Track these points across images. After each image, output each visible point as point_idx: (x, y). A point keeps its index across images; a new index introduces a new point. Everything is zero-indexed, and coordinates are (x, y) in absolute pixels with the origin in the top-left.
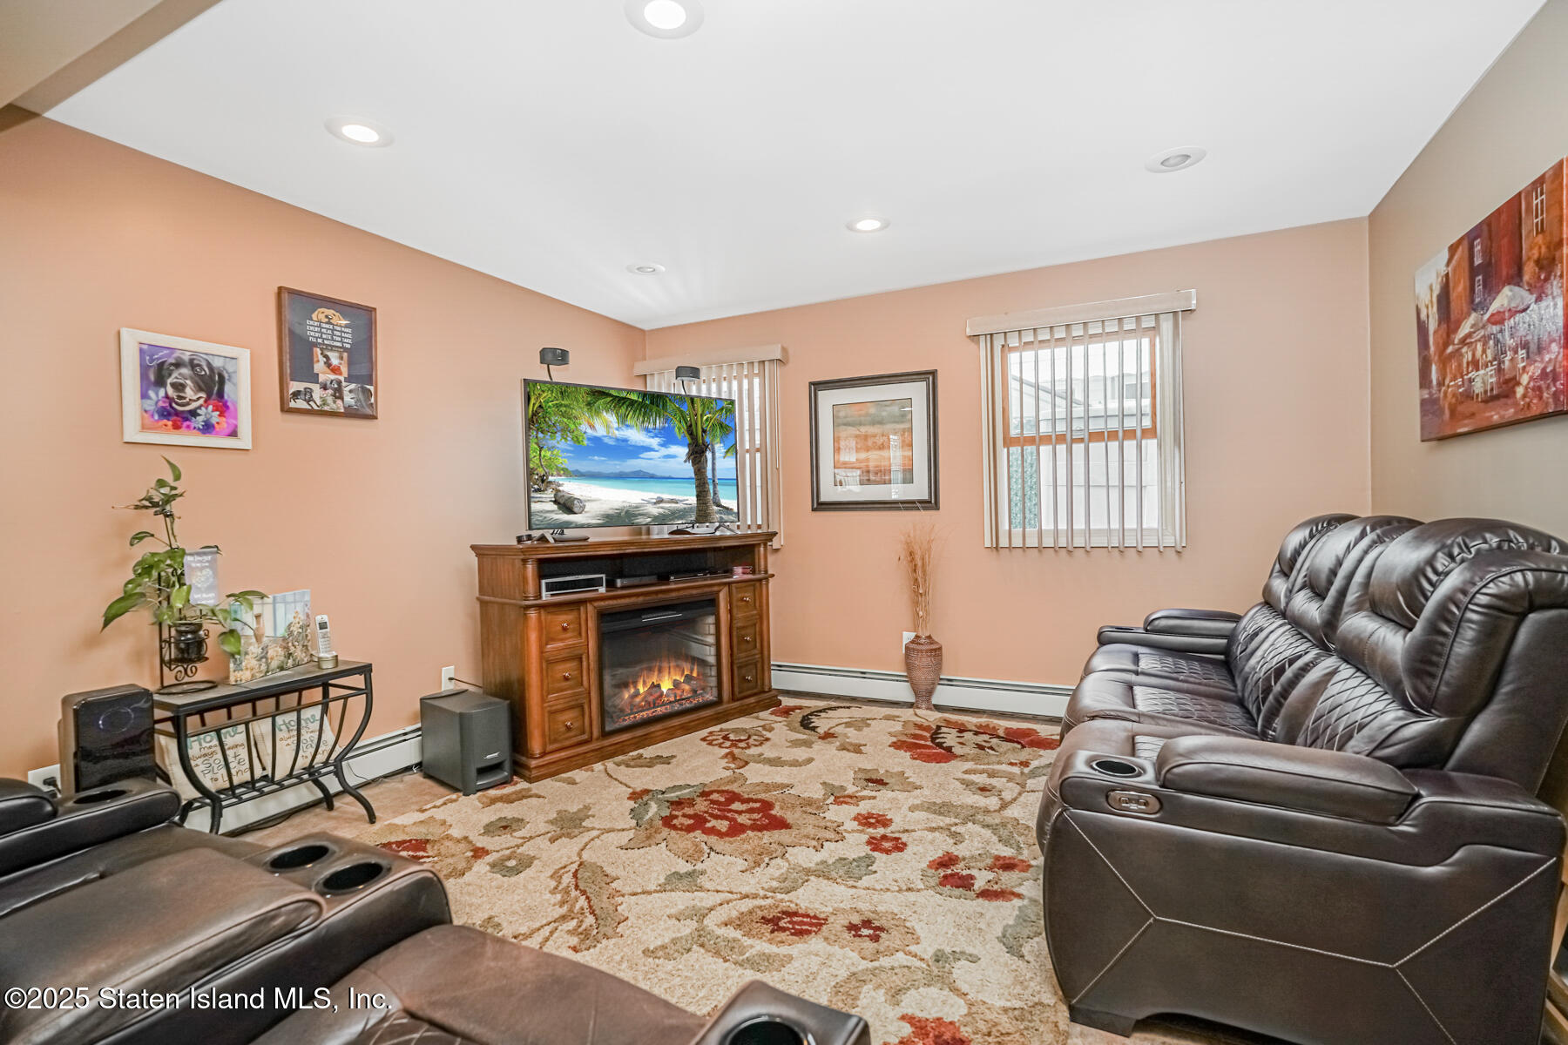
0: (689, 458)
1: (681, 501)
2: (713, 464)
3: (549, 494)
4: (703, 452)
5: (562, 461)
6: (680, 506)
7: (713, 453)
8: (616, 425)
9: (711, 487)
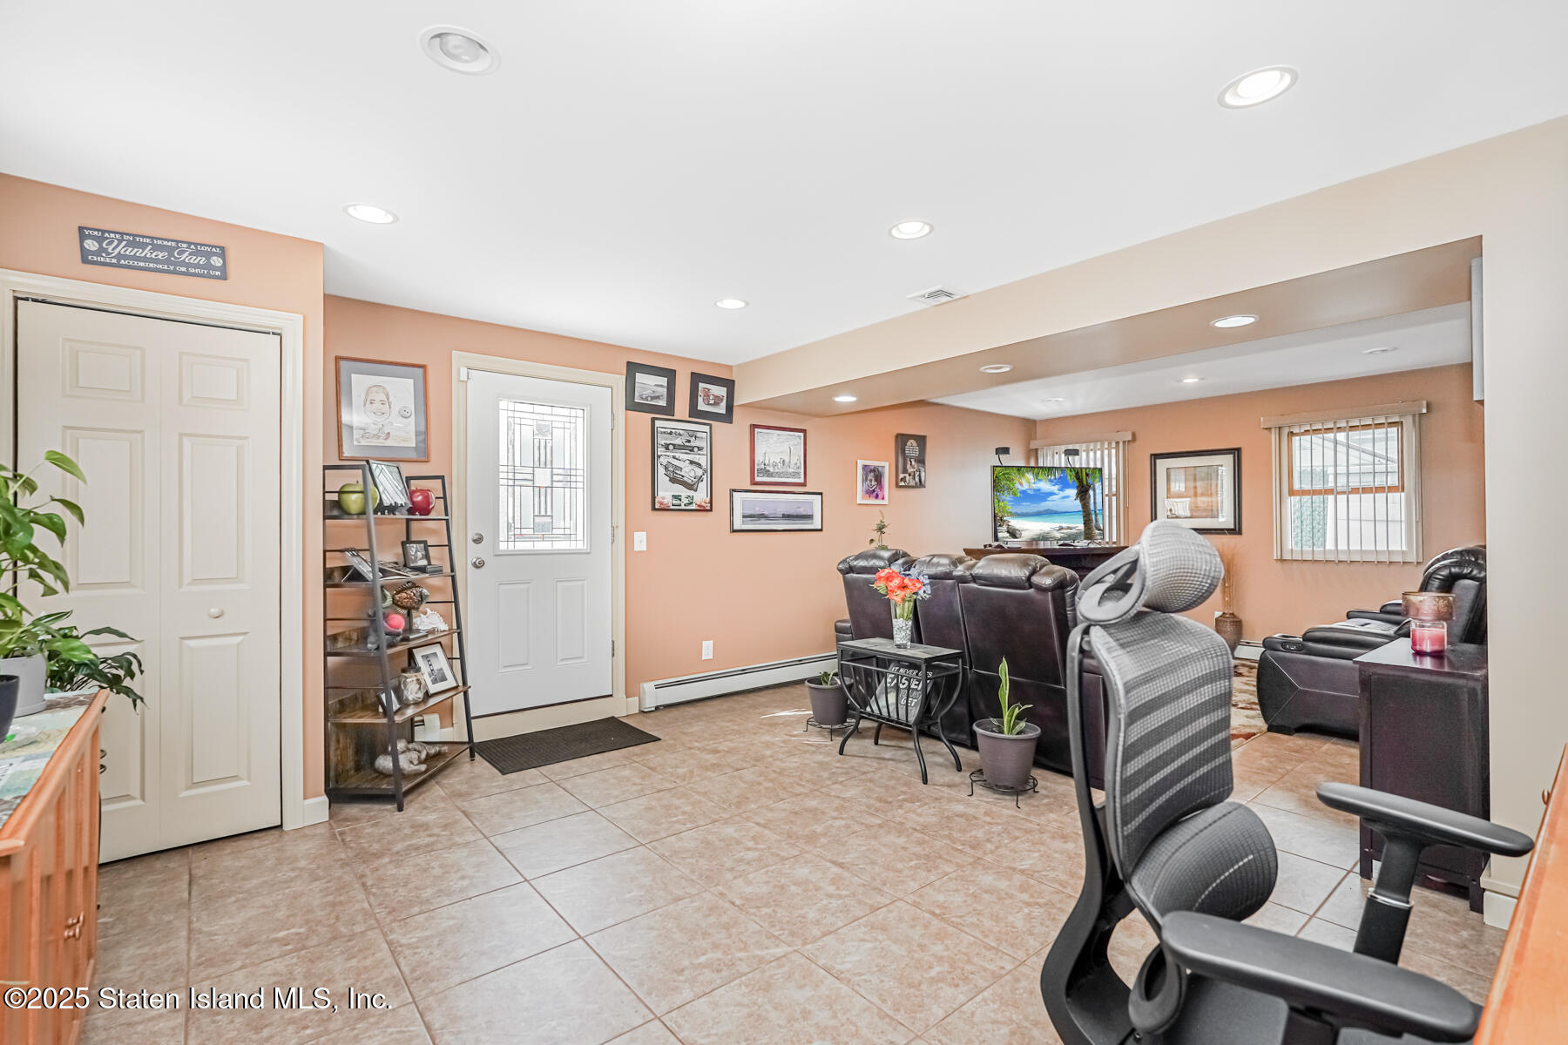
0: (1078, 497)
1: (1074, 528)
2: (1095, 499)
3: (1005, 528)
4: (1087, 491)
5: (1009, 508)
6: (1074, 531)
7: (1094, 491)
8: (1033, 481)
9: (1093, 517)
